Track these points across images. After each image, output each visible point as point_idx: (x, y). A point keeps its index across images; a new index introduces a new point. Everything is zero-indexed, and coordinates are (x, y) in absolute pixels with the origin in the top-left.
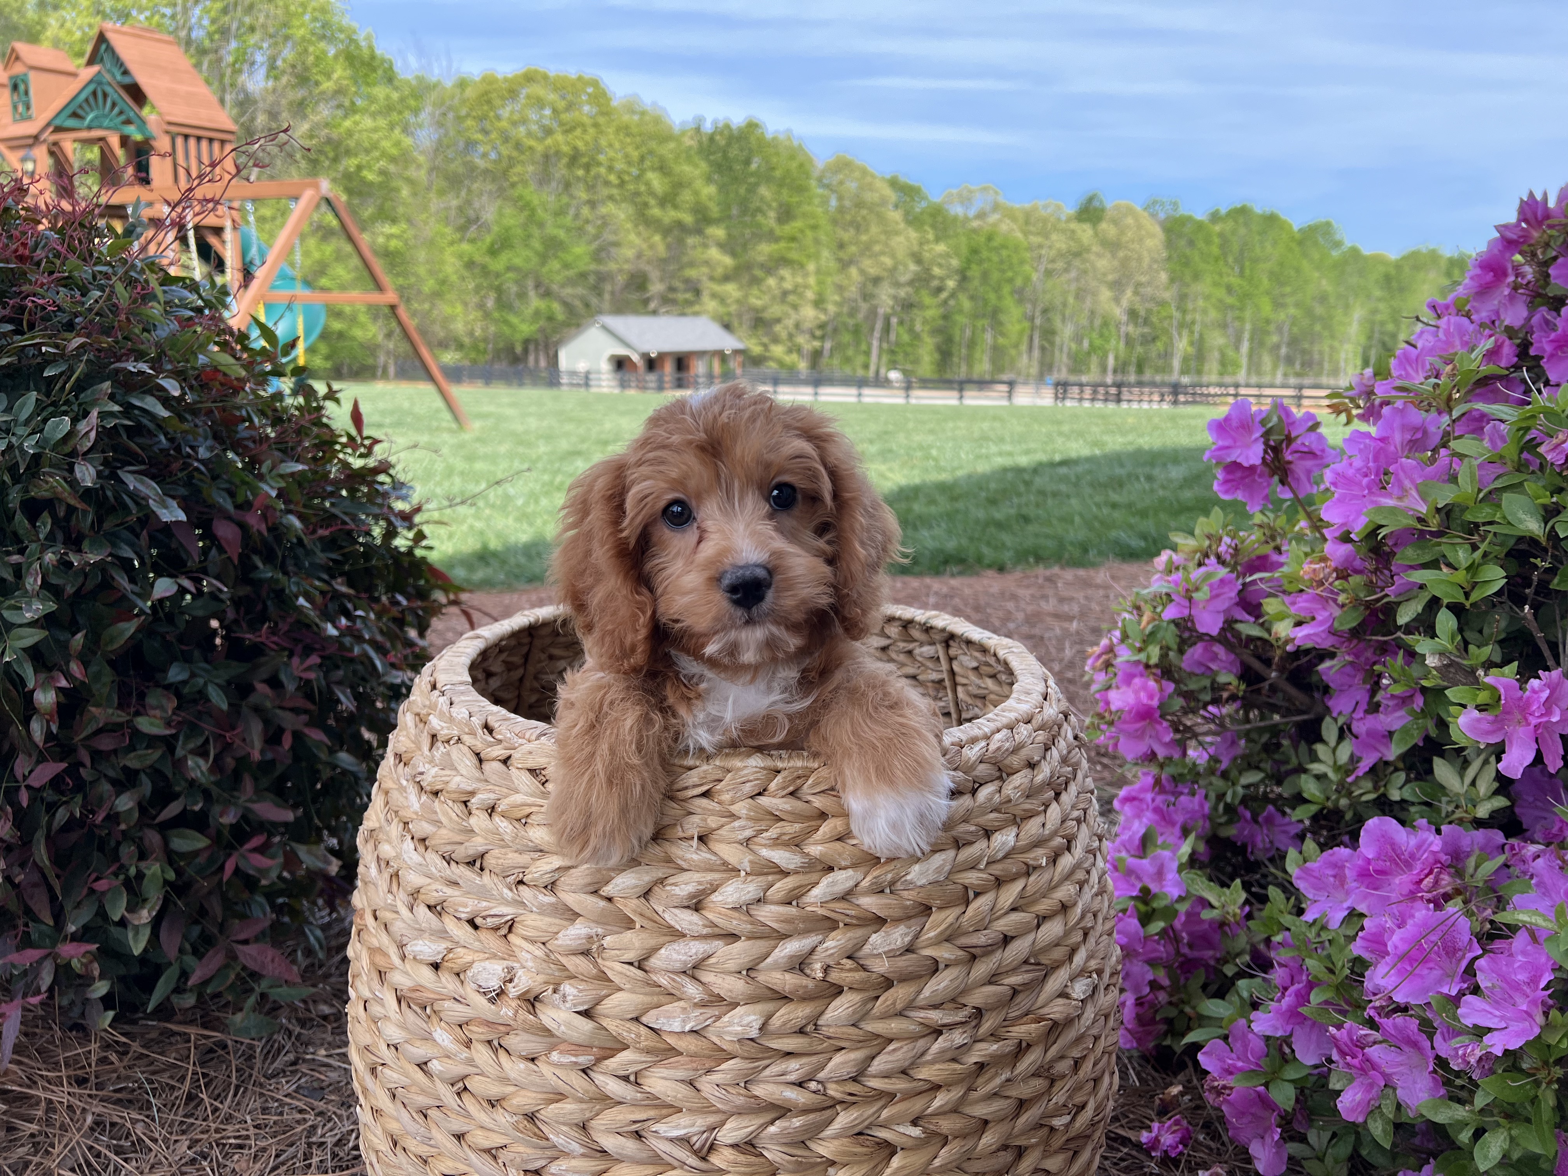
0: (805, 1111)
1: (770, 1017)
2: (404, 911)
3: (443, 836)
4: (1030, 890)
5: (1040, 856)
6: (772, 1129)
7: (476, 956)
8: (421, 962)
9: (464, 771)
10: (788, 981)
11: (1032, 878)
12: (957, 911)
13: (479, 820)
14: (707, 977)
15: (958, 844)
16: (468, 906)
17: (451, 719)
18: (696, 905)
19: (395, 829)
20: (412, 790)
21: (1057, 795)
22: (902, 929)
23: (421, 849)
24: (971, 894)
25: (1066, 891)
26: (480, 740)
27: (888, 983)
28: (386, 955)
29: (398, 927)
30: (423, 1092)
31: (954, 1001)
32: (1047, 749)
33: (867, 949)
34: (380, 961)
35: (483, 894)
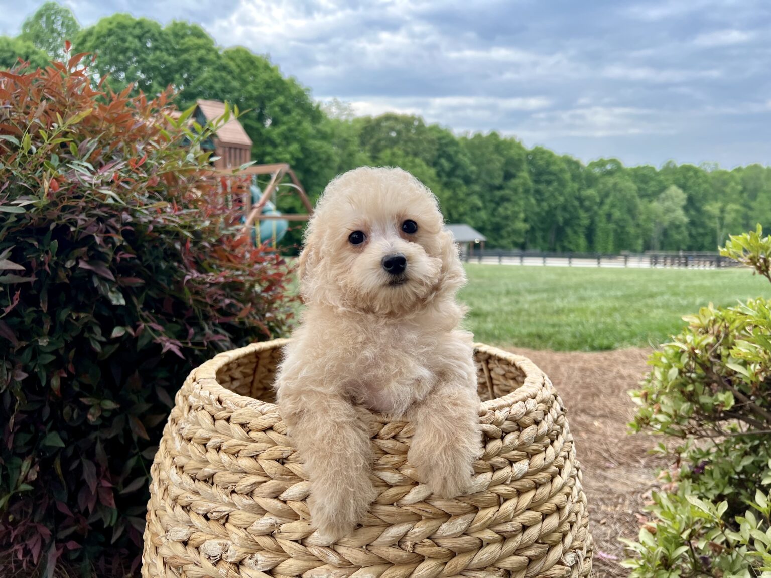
2: (169, 509)
3: (191, 464)
4: (538, 498)
5: (542, 476)
7: (208, 537)
8: (177, 541)
9: (204, 426)
10: (392, 553)
11: (539, 491)
12: (494, 510)
13: (212, 455)
14: (342, 550)
15: (494, 469)
16: (203, 506)
17: (200, 397)
19: (168, 461)
20: (178, 439)
21: (552, 442)
22: (460, 521)
23: (180, 472)
24: (502, 500)
25: (559, 499)
26: (215, 408)
27: (452, 554)
28: (159, 537)
29: (165, 519)
31: (493, 566)
32: (545, 414)
33: (439, 533)
34: (156, 540)
35: (213, 499)
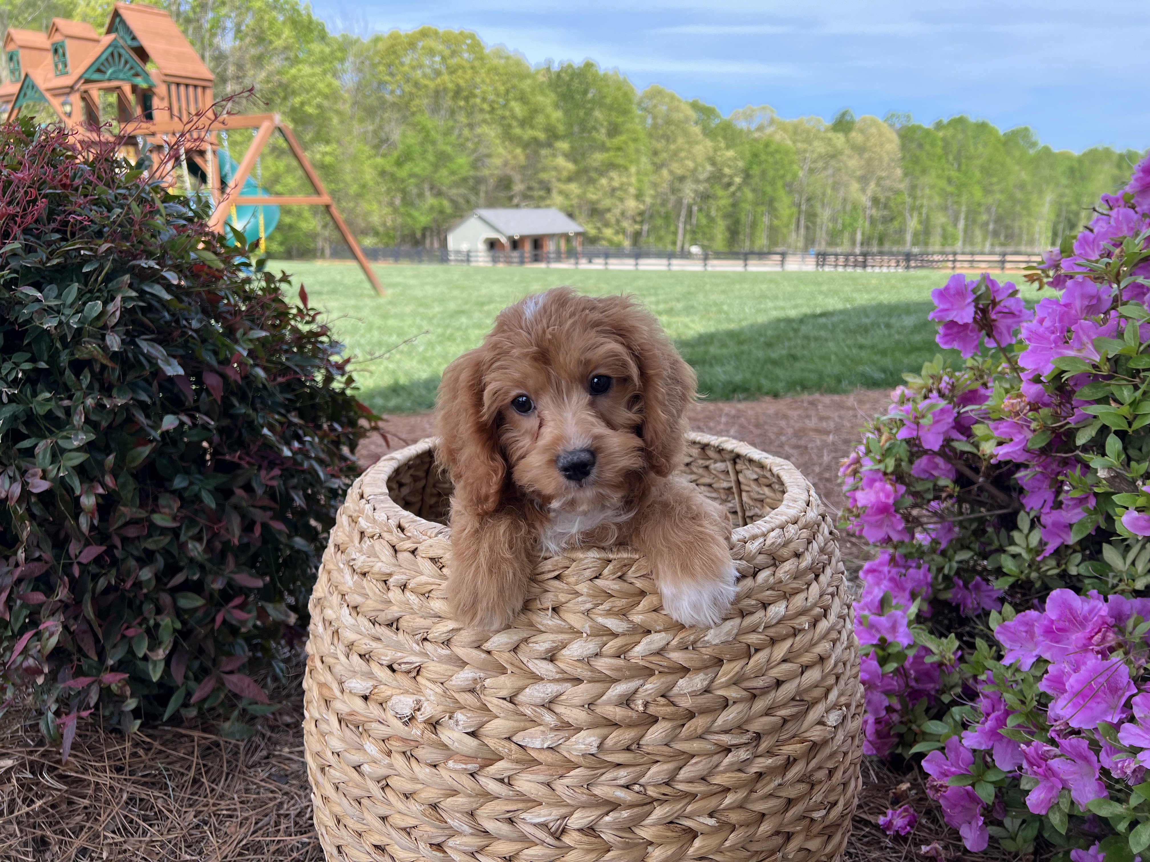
0: (631, 806)
1: (605, 738)
2: (343, 658)
3: (370, 605)
4: (796, 647)
5: (804, 622)
6: (607, 819)
7: (394, 691)
8: (355, 694)
9: (384, 559)
10: (618, 713)
11: (798, 638)
12: (742, 662)
13: (395, 594)
14: (559, 709)
15: (743, 614)
16: (388, 656)
17: (374, 521)
18: (551, 657)
19: (335, 599)
20: (347, 572)
21: (817, 576)
22: (701, 676)
23: (354, 614)
24: (752, 650)
25: (823, 648)
26: (395, 537)
27: (691, 715)
28: (330, 689)
29: (338, 669)
30: (358, 786)
31: (740, 728)
32: (809, 542)
33: (676, 690)
34: (326, 693)
35: (398, 647)
